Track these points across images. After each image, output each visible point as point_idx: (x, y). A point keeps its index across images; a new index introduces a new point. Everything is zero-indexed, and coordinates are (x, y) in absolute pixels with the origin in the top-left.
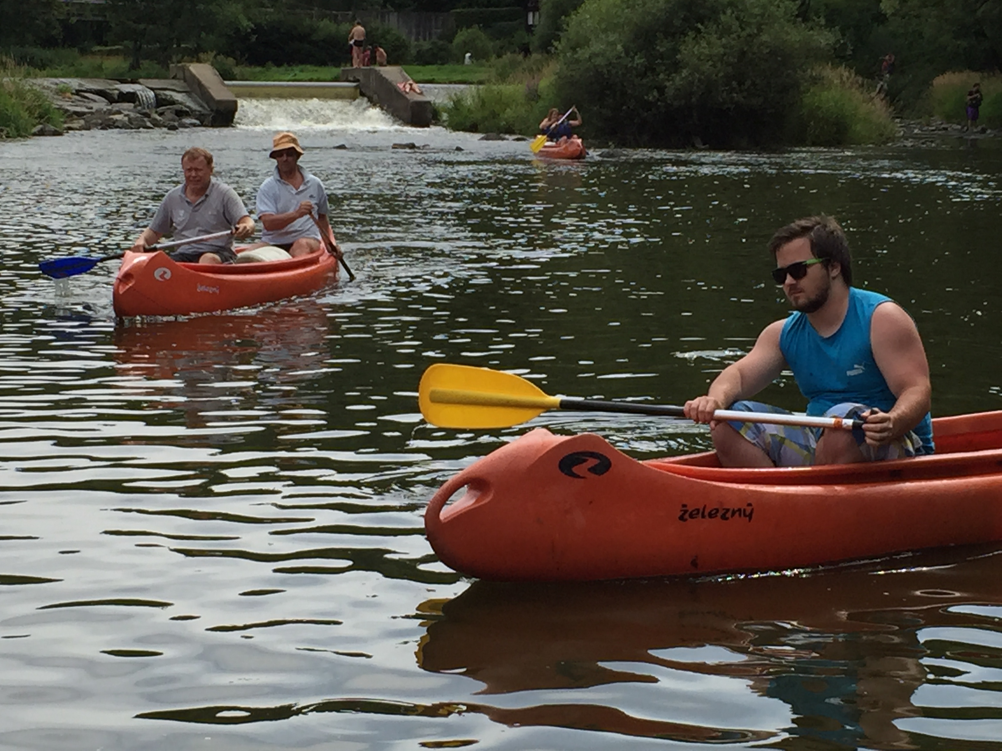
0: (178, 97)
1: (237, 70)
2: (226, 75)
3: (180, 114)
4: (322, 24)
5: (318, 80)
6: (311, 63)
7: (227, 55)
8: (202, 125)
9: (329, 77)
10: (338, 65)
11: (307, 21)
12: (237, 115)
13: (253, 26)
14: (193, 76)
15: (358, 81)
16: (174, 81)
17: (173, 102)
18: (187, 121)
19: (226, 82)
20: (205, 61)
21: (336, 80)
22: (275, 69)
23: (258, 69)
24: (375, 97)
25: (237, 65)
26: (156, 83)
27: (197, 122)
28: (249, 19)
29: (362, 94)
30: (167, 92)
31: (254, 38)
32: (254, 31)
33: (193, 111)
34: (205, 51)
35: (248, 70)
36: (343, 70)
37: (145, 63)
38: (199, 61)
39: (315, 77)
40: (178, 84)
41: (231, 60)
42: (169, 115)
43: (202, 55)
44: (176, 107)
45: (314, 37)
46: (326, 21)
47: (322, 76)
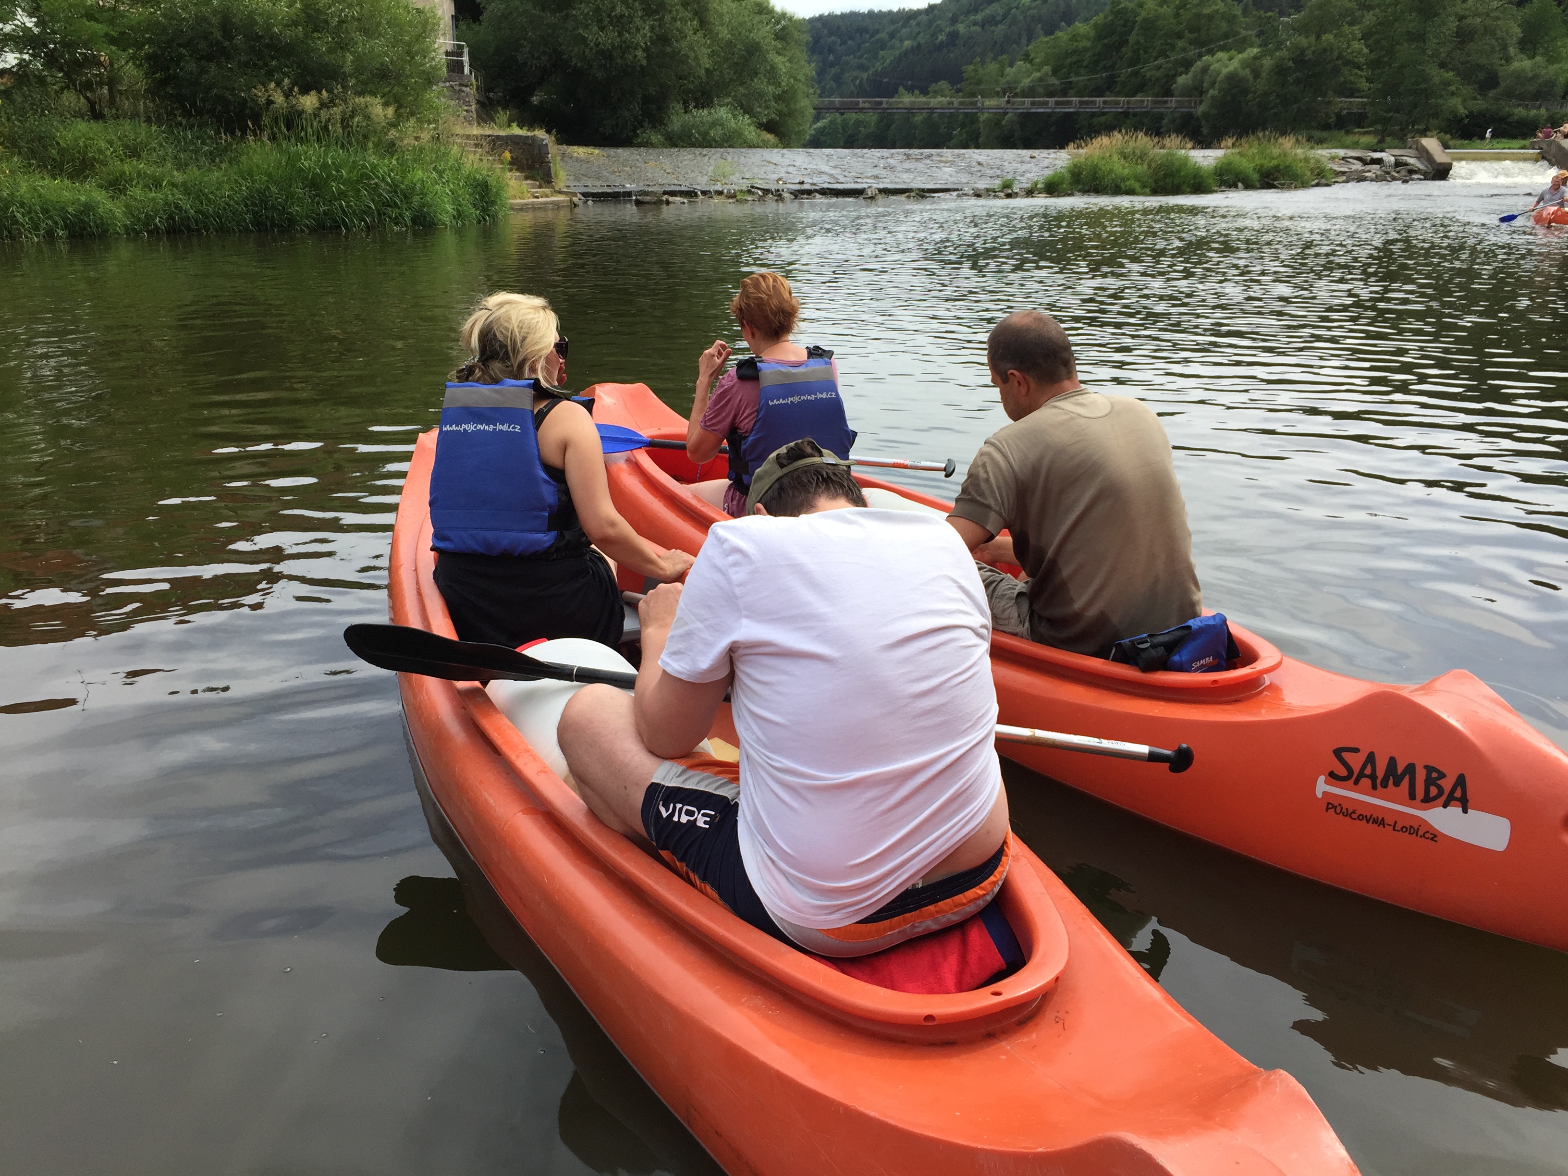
0: (1411, 161)
1: (1451, 143)
2: (1446, 146)
3: (1411, 172)
4: (1516, 111)
5: (1509, 148)
6: (1503, 137)
7: (1446, 133)
8: (1425, 179)
9: (1518, 146)
10: (1524, 138)
11: (1507, 109)
12: (1451, 172)
13: (1467, 112)
14: (1424, 147)
15: (1541, 149)
16: (1410, 150)
17: (1406, 164)
18: (1415, 176)
19: (1447, 151)
20: (1432, 137)
21: (1522, 148)
22: (1479, 141)
23: (1466, 142)
24: (1554, 160)
25: (1452, 139)
26: (1397, 152)
27: (1422, 177)
28: (1465, 108)
29: (1544, 158)
30: (1404, 158)
31: (1466, 121)
32: (1467, 116)
33: (1419, 169)
34: (1430, 131)
35: (1459, 142)
36: (1532, 142)
37: (1388, 139)
38: (1426, 136)
39: (1507, 146)
40: (1412, 152)
41: (1448, 136)
42: (1403, 173)
43: (1428, 133)
44: (1409, 167)
45: (1510, 120)
46: (1520, 109)
47: (1511, 146)
